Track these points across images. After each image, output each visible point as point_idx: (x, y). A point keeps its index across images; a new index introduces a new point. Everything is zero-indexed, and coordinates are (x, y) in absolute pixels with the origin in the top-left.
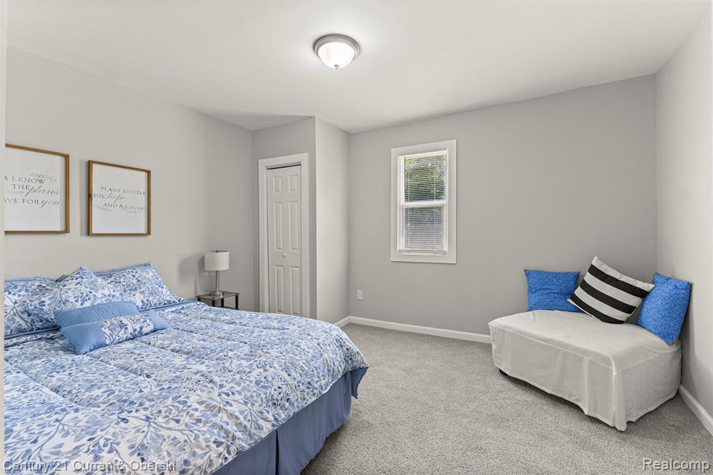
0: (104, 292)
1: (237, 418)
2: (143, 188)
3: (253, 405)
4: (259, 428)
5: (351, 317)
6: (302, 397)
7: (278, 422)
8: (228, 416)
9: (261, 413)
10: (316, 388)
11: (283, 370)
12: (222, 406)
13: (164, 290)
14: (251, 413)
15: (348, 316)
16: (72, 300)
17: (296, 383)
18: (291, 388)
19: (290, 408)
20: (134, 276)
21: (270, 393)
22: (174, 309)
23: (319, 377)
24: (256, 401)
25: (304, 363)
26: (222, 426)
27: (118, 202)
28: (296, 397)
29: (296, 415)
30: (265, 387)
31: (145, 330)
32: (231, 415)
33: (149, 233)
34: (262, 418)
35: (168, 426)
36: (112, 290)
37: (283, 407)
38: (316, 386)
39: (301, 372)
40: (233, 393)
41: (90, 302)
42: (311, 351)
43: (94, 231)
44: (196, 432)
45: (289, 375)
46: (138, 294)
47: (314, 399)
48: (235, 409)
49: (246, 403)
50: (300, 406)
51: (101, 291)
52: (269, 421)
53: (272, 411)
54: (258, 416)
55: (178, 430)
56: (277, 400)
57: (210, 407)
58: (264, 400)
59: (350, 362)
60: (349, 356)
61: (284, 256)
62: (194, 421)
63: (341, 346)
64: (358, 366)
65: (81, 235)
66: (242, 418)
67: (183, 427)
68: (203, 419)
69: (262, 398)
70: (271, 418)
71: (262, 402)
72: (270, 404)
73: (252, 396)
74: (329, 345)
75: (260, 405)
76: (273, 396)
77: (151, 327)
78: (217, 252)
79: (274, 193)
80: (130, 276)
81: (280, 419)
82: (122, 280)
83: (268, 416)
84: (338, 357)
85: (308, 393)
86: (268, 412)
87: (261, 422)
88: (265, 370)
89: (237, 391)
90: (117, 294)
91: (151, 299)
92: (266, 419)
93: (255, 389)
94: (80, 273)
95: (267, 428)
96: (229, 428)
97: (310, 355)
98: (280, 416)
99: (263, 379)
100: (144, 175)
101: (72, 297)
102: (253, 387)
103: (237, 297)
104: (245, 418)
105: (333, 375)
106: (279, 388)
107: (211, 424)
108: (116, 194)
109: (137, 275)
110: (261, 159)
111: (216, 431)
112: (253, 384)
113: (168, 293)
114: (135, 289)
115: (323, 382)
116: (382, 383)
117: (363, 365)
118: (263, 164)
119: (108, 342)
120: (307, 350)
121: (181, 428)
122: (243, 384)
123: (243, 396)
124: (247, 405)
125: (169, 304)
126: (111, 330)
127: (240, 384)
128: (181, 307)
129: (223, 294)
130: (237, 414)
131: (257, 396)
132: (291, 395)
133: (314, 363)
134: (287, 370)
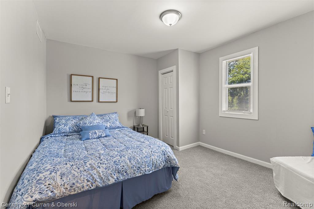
0: (97, 121)
1: (100, 173)
2: (115, 86)
3: (108, 170)
4: (108, 180)
5: (199, 142)
6: (134, 172)
7: (118, 180)
8: (97, 172)
9: (111, 174)
10: (142, 170)
11: (128, 159)
12: (96, 167)
13: (117, 122)
14: (106, 173)
15: (199, 141)
16: (87, 123)
17: (132, 166)
18: (129, 167)
19: (126, 176)
20: (109, 116)
21: (118, 167)
22: (119, 129)
23: (145, 166)
24: (110, 169)
25: (139, 158)
26: (92, 175)
27: (107, 91)
28: (130, 172)
29: (128, 179)
30: (117, 165)
31: (103, 136)
32: (98, 172)
33: (117, 101)
34: (111, 176)
35: (75, 170)
36: (99, 121)
37: (122, 174)
38: (142, 169)
39: (136, 162)
40: (103, 164)
41: (92, 124)
42: (146, 154)
43: (100, 101)
44: (82, 174)
45: (130, 162)
46: (108, 123)
47: (140, 175)
48: (100, 170)
49: (106, 169)
50: (132, 176)
51: (96, 121)
52: (114, 178)
53: (117, 175)
54: (109, 175)
55: (77, 172)
56: (120, 171)
57: (92, 167)
58: (114, 169)
59: (169, 163)
60: (168, 160)
61: (168, 112)
62: (84, 170)
63: (164, 154)
64: (173, 165)
65: (97, 102)
66: (101, 174)
67: (79, 171)
68: (87, 170)
69: (113, 169)
70: (116, 178)
71: (113, 170)
72: (117, 172)
73: (110, 167)
74: (157, 153)
75: (112, 171)
76: (119, 169)
77: (105, 135)
78: (140, 109)
79: (164, 84)
80: (107, 116)
81: (119, 179)
82: (105, 117)
83: (114, 176)
84: (161, 159)
85: (137, 172)
86: (114, 175)
87: (110, 178)
88: (121, 158)
89: (105, 163)
90: (101, 122)
91: (112, 125)
92: (112, 177)
93: (112, 164)
94: (92, 114)
95: (112, 181)
96: (95, 176)
97: (144, 155)
98: (120, 178)
99: (118, 161)
100: (115, 81)
101: (88, 122)
102: (112, 163)
103: (147, 127)
104: (103, 174)
105: (155, 167)
106: (123, 166)
107: (88, 173)
108: (107, 88)
109: (110, 116)
110: (159, 70)
111: (89, 176)
112: (113, 162)
113: (118, 123)
114: (108, 121)
115: (147, 169)
116: (198, 178)
117: (176, 166)
118: (160, 72)
119: (90, 138)
120: (144, 153)
121: (78, 171)
122: (109, 161)
123: (106, 166)
124: (106, 170)
125: (118, 127)
126: (92, 134)
127: (108, 161)
128: (121, 129)
129: (142, 126)
130: (100, 172)
131: (111, 167)
132: (128, 170)
133: (145, 159)
134: (130, 160)
